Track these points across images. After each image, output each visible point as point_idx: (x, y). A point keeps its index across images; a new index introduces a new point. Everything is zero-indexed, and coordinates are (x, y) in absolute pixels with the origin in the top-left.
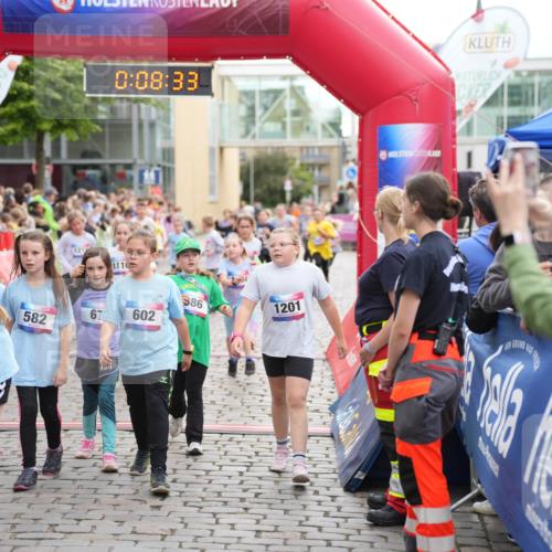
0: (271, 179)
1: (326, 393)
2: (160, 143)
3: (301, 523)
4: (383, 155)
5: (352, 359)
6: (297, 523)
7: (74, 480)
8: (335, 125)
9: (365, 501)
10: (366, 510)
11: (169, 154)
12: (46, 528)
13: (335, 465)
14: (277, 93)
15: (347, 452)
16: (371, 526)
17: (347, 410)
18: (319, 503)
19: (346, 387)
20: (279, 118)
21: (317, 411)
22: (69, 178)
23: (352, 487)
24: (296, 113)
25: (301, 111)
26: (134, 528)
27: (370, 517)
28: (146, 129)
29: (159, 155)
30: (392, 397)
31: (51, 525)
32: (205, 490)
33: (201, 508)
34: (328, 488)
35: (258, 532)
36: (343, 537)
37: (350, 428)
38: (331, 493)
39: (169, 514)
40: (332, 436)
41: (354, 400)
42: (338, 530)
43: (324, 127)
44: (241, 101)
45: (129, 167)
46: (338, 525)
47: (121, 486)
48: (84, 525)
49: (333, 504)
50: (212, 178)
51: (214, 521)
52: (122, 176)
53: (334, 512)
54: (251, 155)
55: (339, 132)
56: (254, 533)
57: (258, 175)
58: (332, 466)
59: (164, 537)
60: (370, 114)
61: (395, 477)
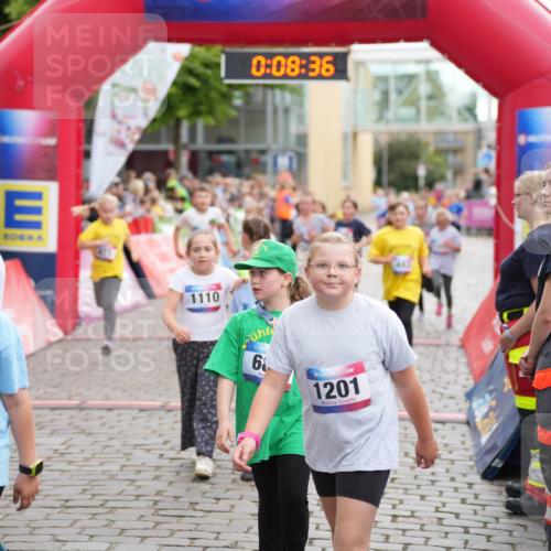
0: (404, 165)
1: (461, 379)
2: (294, 128)
3: (437, 510)
4: (522, 139)
5: (488, 346)
6: (434, 509)
8: (470, 110)
9: (503, 489)
10: (504, 497)
11: (302, 140)
12: (186, 506)
13: (471, 452)
14: (411, 78)
15: (484, 439)
16: (509, 514)
17: (483, 398)
18: (456, 489)
19: (482, 373)
20: (413, 102)
21: (452, 398)
22: (204, 163)
23: (490, 475)
24: (431, 97)
25: (437, 95)
27: (509, 505)
28: (280, 115)
29: (292, 141)
30: (534, 385)
31: (192, 504)
34: (465, 475)
35: (395, 516)
36: (482, 525)
37: (486, 416)
38: (467, 480)
40: (468, 423)
41: (491, 387)
42: (476, 517)
43: (459, 113)
44: (375, 86)
45: (263, 152)
46: (475, 513)
48: (223, 505)
49: (470, 491)
50: (345, 164)
52: (256, 162)
53: (471, 499)
54: (384, 140)
55: (475, 117)
56: (390, 518)
57: (391, 160)
58: (468, 453)
60: (509, 97)
61: (535, 465)
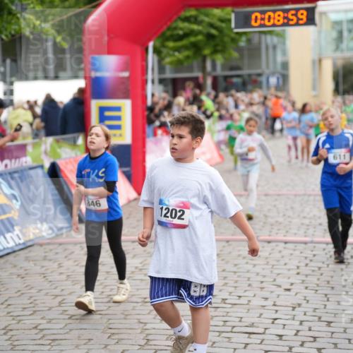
2: (280, 59)
7: (235, 272)
11: (285, 65)
12: (220, 301)
22: (222, 84)
26: (275, 302)
28: (271, 51)
29: (279, 67)
31: (223, 299)
32: (318, 279)
33: (317, 291)
39: (296, 294)
44: (333, 28)
45: (260, 75)
47: (264, 276)
48: (244, 301)
50: (314, 80)
51: (326, 299)
52: (255, 81)
59: (294, 308)
